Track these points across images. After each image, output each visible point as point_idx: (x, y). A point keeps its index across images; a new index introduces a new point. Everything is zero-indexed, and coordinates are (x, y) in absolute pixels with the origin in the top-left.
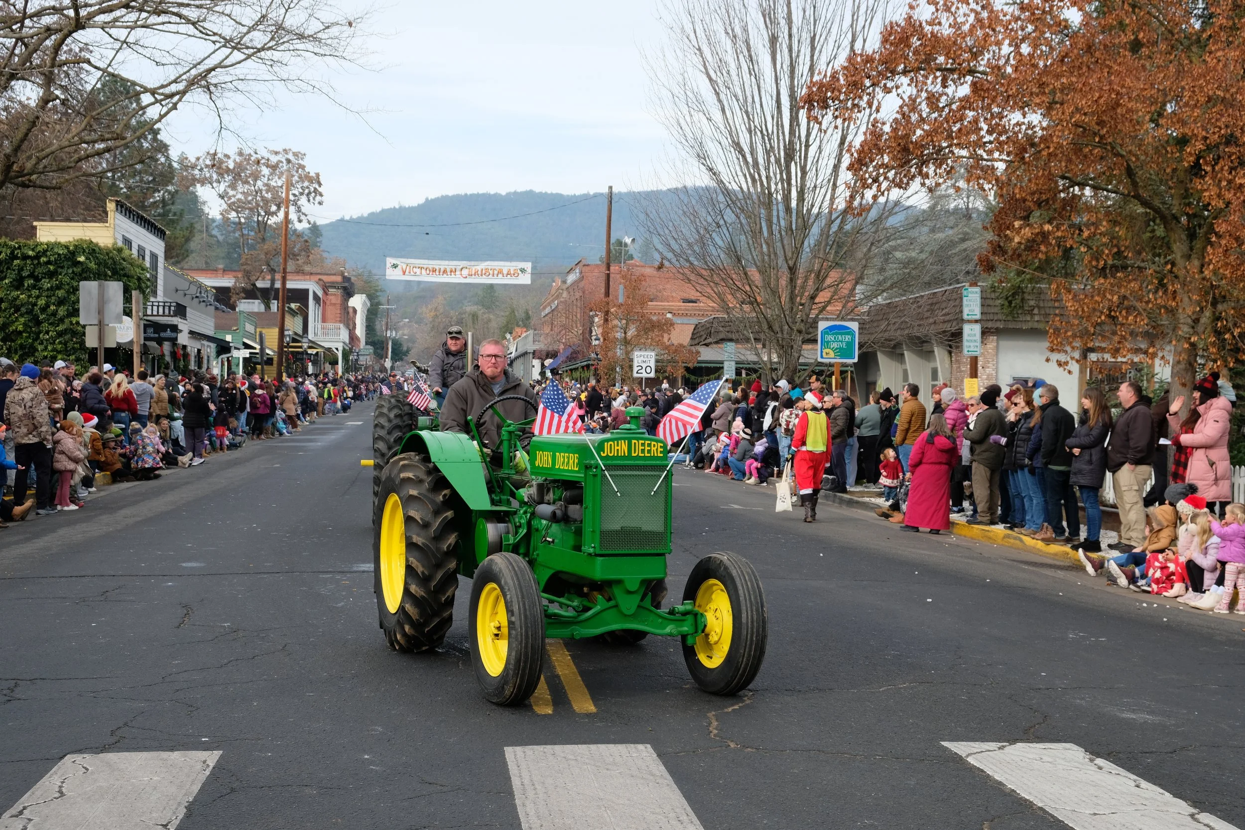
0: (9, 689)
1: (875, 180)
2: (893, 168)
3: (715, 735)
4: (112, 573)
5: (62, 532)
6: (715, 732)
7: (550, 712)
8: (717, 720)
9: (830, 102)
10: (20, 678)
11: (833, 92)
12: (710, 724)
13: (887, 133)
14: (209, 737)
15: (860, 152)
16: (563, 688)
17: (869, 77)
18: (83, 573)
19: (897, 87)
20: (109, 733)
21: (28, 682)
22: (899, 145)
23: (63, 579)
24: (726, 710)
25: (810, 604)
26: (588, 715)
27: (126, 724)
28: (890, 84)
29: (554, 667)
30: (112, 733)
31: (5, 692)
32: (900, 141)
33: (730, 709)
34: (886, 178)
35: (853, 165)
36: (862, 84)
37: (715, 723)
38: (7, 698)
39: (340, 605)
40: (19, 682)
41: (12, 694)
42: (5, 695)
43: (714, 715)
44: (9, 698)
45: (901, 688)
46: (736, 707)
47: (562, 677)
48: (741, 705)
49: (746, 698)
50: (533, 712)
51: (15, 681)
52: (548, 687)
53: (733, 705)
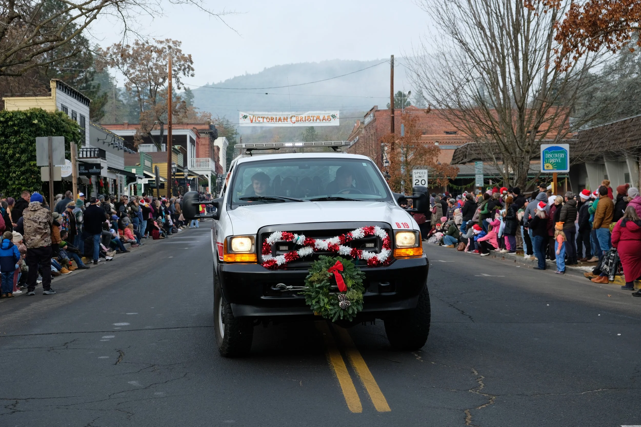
0: (12, 405)
1: (576, 46)
2: (587, 37)
3: (469, 424)
4: (70, 332)
5: (34, 305)
6: (469, 422)
7: (361, 411)
8: (471, 415)
10: (18, 398)
12: (466, 417)
13: (582, 13)
15: (563, 27)
16: (369, 396)
18: (50, 332)
21: (24, 401)
22: (590, 21)
23: (38, 336)
24: (477, 408)
25: (536, 339)
26: (385, 414)
27: (89, 425)
29: (363, 384)
31: (11, 407)
32: (591, 19)
33: (480, 408)
34: (583, 45)
35: (559, 36)
37: (470, 417)
40: (18, 401)
41: (15, 408)
42: (11, 409)
43: (469, 412)
44: (13, 411)
45: (596, 392)
46: (483, 406)
47: (368, 390)
48: (487, 405)
49: (491, 401)
50: (349, 412)
51: (15, 400)
52: (359, 396)
53: (482, 405)
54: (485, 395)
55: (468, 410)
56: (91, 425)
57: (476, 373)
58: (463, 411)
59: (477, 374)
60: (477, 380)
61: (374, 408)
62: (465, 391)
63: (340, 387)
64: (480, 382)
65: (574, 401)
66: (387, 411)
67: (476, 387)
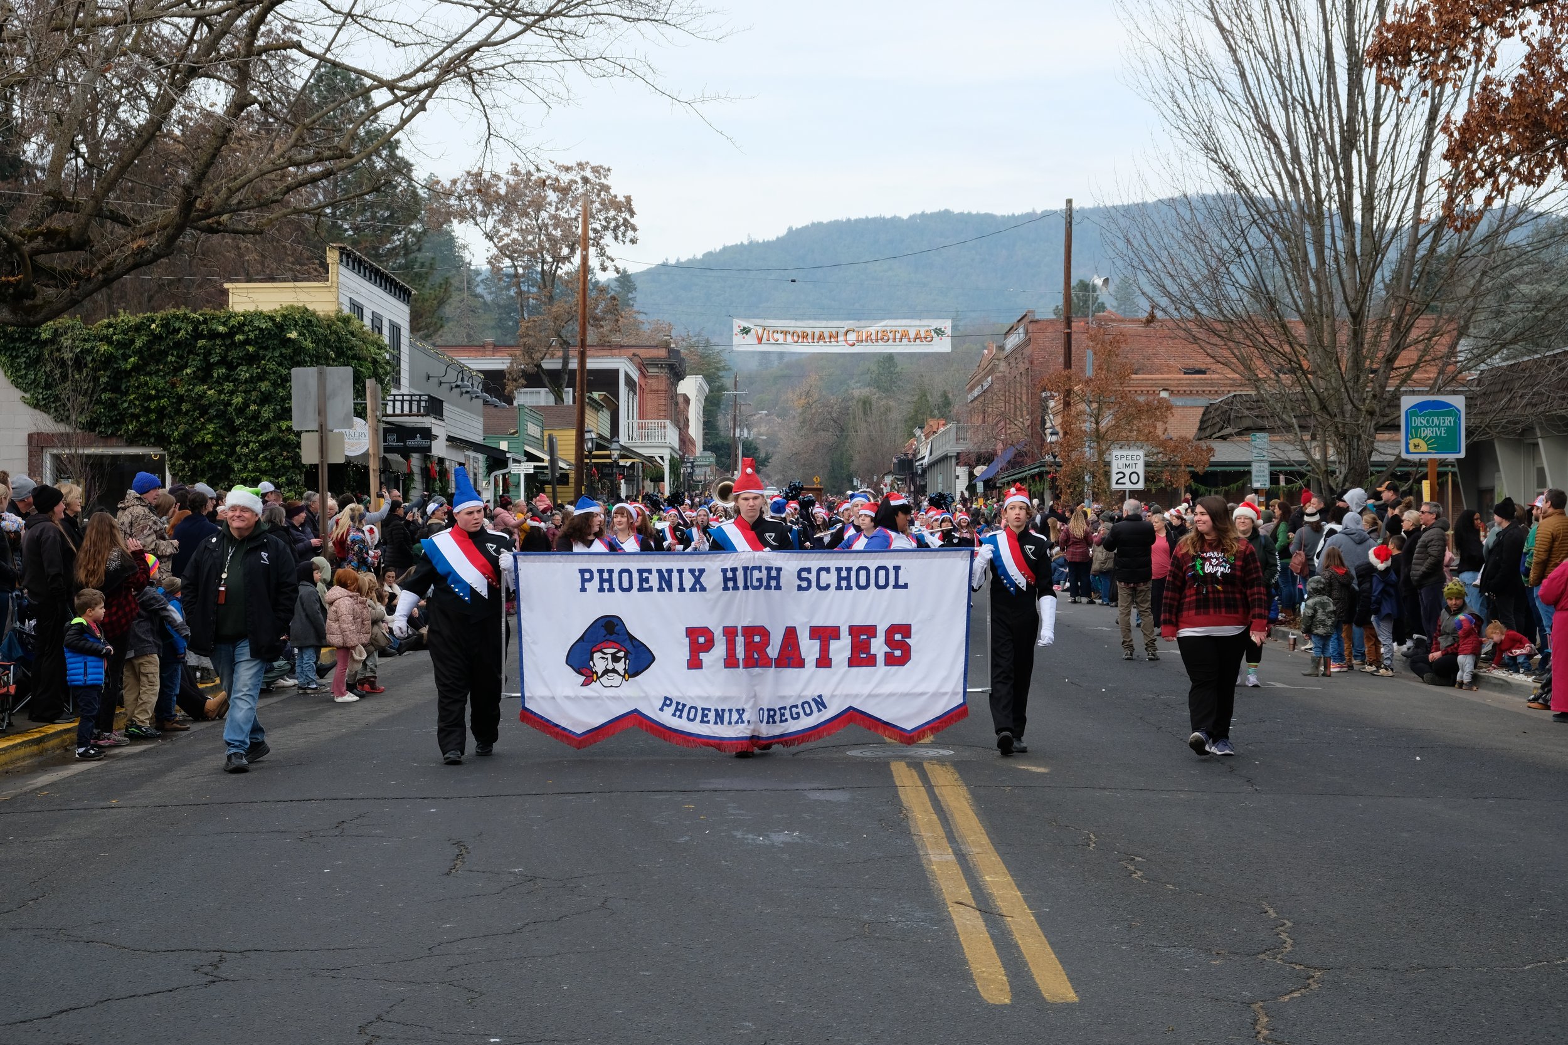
0: (211, 965)
1: (1490, 173)
2: (1517, 152)
3: (1265, 1038)
4: (350, 795)
6: (1265, 1032)
7: (1007, 1001)
8: (1267, 1015)
9: (1415, 56)
10: (226, 949)
11: (1418, 40)
12: (1256, 1021)
13: (1507, 99)
14: (500, 1037)
15: (1464, 129)
16: (1026, 964)
17: (1476, 14)
18: (307, 797)
19: (1522, 27)
20: (357, 1031)
21: (239, 956)
22: (1527, 116)
23: (279, 805)
24: (1281, 1000)
25: (1405, 835)
26: (1067, 1007)
27: (379, 1018)
28: (1509, 22)
29: (1010, 932)
30: (362, 1030)
31: (206, 969)
32: (1529, 111)
33: (1287, 998)
34: (1506, 169)
35: (1452, 150)
36: (1466, 24)
37: (1265, 1020)
38: (210, 978)
39: (682, 840)
40: (225, 955)
41: (215, 973)
42: (207, 974)
43: (1261, 1007)
44: (212, 978)
45: (1558, 965)
46: (1296, 995)
47: (1022, 948)
48: (1303, 991)
49: (1311, 981)
50: (981, 1002)
51: (219, 954)
52: (1003, 963)
53: (1292, 992)
54: (1298, 968)
55: (1261, 1003)
56: (385, 1017)
57: (1272, 914)
58: (1248, 1004)
59: (1274, 915)
60: (1277, 930)
61: (1039, 992)
62: (1249, 955)
63: (958, 941)
64: (1283, 936)
65: (1508, 986)
66: (1069, 1001)
67: (1275, 948)
